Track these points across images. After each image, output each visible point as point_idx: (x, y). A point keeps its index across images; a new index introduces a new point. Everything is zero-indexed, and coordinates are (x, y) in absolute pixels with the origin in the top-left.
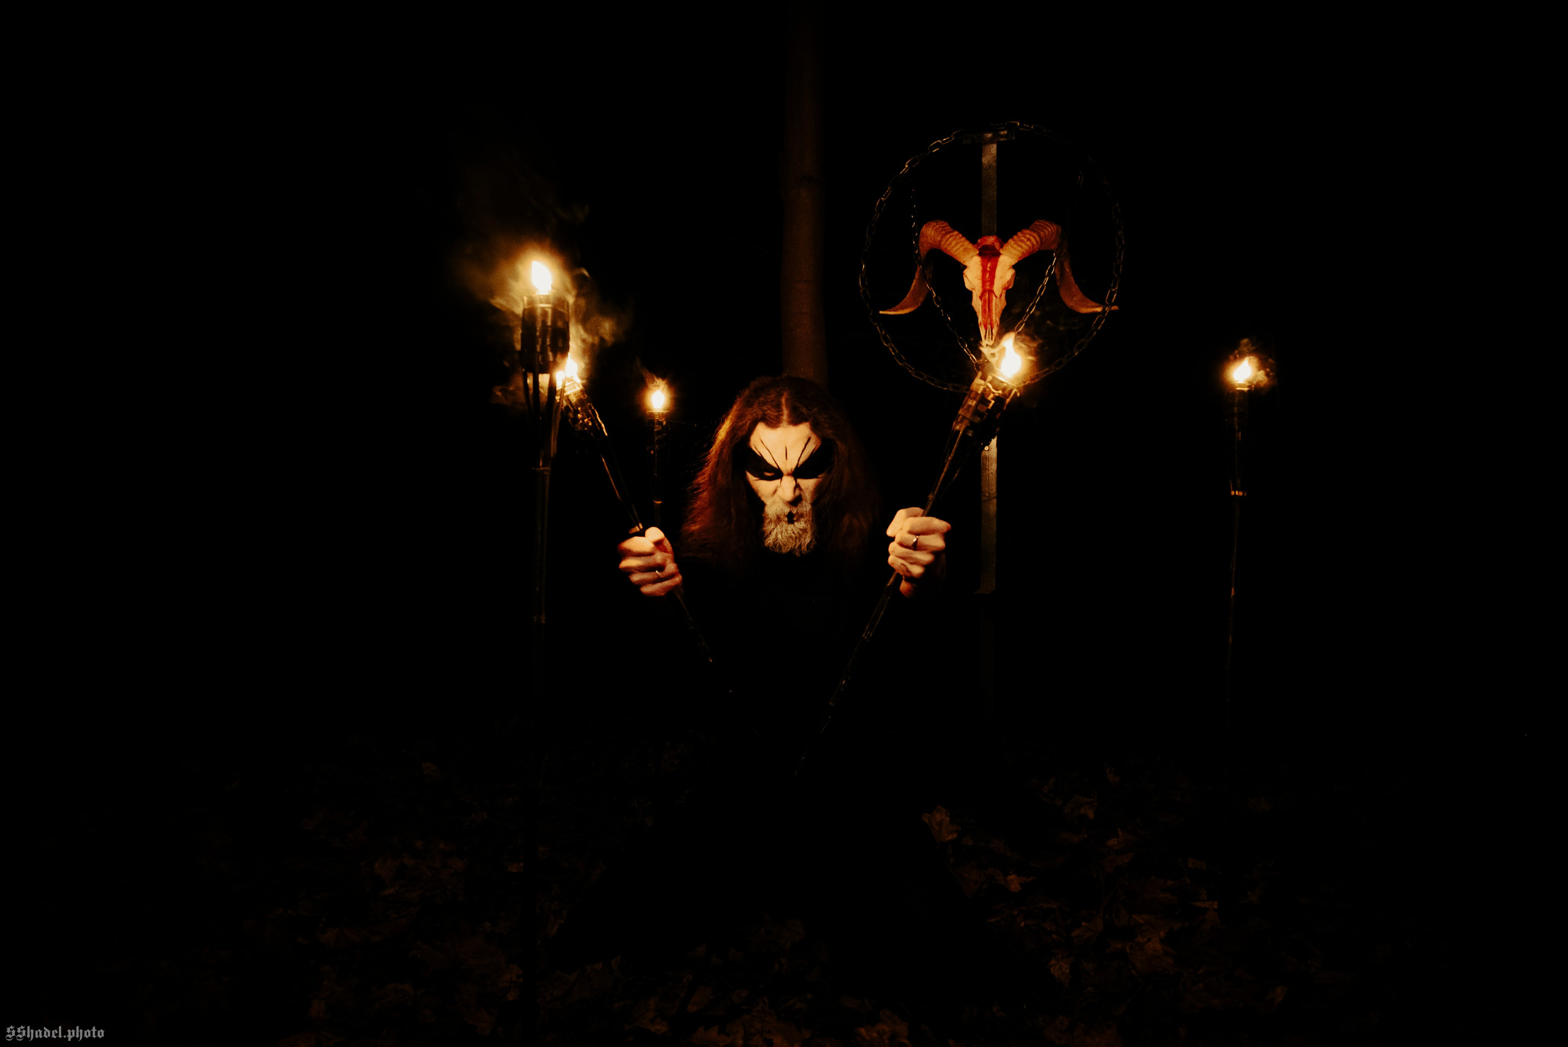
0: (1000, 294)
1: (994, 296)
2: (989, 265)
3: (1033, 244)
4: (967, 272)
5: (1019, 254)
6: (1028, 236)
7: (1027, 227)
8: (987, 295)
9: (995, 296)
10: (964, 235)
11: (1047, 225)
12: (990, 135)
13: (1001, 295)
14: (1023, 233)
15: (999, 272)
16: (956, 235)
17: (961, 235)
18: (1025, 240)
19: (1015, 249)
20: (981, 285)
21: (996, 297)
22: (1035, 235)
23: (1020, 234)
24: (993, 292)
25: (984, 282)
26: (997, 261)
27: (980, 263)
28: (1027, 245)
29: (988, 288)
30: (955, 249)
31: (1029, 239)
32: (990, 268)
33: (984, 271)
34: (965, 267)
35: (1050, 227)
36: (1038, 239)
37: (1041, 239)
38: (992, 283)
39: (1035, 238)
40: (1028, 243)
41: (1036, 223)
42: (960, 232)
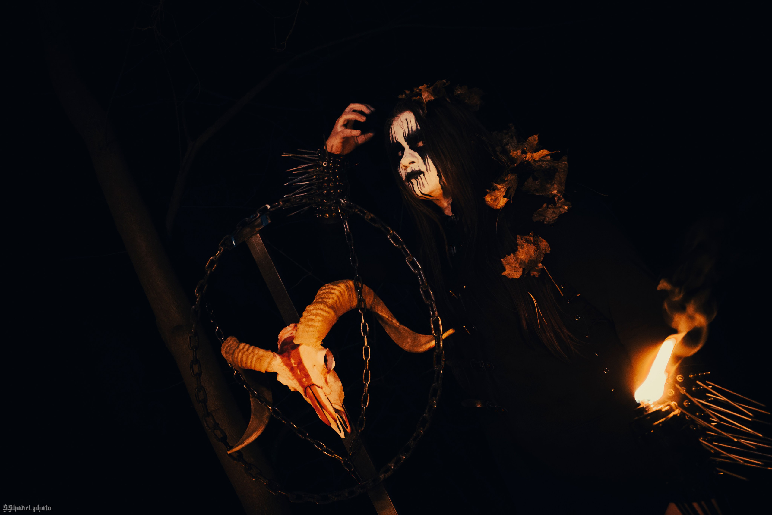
0: (324, 381)
1: (317, 388)
2: (293, 361)
3: (326, 317)
4: (280, 379)
5: (317, 335)
6: (314, 312)
7: (310, 301)
8: (309, 390)
9: (319, 387)
10: (251, 345)
11: (333, 289)
12: (248, 230)
13: (326, 382)
14: (308, 312)
15: (307, 363)
16: (243, 349)
17: (247, 346)
18: (313, 317)
19: (307, 332)
20: (298, 384)
21: (321, 388)
22: (322, 306)
23: (305, 314)
24: (313, 385)
25: (300, 381)
26: (299, 354)
27: (282, 364)
28: (319, 321)
29: (307, 384)
30: (249, 361)
31: (316, 315)
32: (295, 364)
33: (292, 369)
34: (275, 374)
35: (335, 289)
36: (327, 309)
37: (332, 307)
38: (307, 376)
39: (323, 310)
40: (319, 318)
41: (319, 292)
42: (247, 342)
